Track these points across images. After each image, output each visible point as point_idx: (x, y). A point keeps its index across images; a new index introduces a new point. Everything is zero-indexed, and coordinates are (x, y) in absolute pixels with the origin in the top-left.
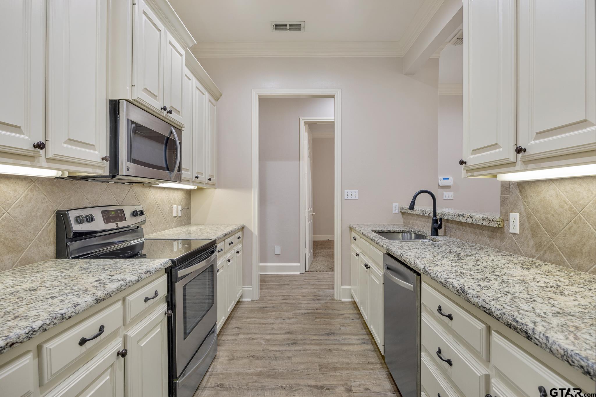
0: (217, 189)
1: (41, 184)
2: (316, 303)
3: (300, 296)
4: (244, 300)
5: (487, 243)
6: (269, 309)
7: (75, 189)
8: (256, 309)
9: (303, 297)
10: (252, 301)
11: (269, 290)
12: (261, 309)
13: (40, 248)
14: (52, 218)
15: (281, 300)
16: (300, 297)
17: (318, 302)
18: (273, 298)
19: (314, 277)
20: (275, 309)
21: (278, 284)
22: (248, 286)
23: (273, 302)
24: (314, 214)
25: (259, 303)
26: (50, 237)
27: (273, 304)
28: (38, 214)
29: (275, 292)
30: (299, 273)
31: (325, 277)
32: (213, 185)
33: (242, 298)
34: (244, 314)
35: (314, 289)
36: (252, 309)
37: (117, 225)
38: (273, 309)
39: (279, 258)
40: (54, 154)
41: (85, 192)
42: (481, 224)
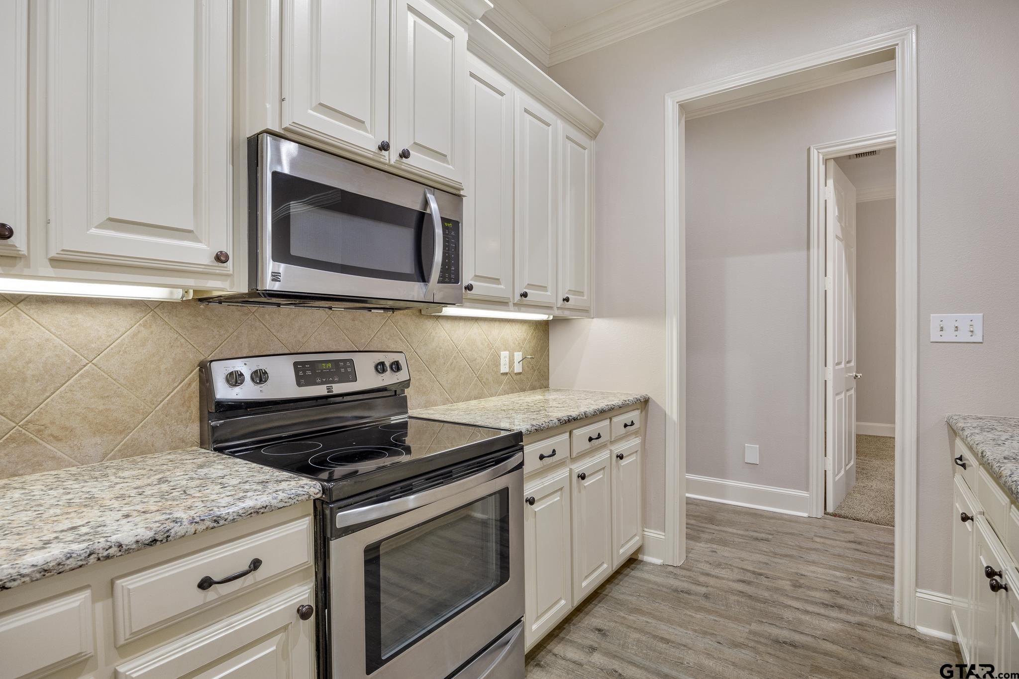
0: (595, 320)
1: (168, 314)
2: (827, 617)
3: (788, 582)
4: (647, 558)
6: (694, 600)
7: (250, 322)
8: (664, 589)
9: (795, 586)
10: (663, 566)
11: (715, 546)
12: (675, 594)
13: (167, 428)
14: (195, 374)
15: (734, 581)
16: (786, 585)
17: (834, 613)
18: (716, 572)
19: (846, 532)
20: (708, 605)
21: (742, 535)
22: (655, 529)
23: (712, 581)
24: (859, 375)
25: (676, 576)
26: (190, 407)
27: (710, 589)
28: (163, 367)
29: (726, 554)
30: (806, 515)
31: (880, 539)
32: (585, 312)
33: (644, 554)
34: (630, 598)
35: (835, 568)
36: (656, 587)
37: (329, 390)
38: (703, 603)
39: (754, 471)
40: (63, 250)
41: (274, 326)
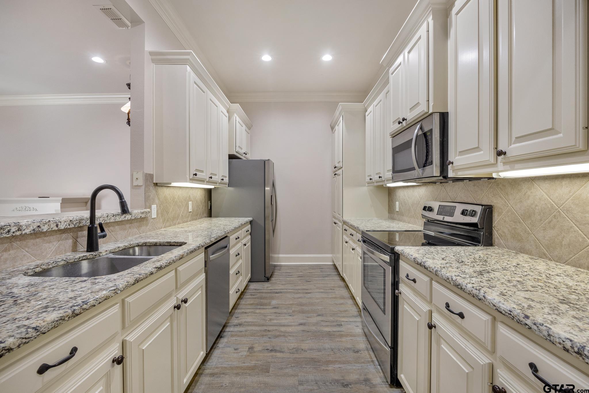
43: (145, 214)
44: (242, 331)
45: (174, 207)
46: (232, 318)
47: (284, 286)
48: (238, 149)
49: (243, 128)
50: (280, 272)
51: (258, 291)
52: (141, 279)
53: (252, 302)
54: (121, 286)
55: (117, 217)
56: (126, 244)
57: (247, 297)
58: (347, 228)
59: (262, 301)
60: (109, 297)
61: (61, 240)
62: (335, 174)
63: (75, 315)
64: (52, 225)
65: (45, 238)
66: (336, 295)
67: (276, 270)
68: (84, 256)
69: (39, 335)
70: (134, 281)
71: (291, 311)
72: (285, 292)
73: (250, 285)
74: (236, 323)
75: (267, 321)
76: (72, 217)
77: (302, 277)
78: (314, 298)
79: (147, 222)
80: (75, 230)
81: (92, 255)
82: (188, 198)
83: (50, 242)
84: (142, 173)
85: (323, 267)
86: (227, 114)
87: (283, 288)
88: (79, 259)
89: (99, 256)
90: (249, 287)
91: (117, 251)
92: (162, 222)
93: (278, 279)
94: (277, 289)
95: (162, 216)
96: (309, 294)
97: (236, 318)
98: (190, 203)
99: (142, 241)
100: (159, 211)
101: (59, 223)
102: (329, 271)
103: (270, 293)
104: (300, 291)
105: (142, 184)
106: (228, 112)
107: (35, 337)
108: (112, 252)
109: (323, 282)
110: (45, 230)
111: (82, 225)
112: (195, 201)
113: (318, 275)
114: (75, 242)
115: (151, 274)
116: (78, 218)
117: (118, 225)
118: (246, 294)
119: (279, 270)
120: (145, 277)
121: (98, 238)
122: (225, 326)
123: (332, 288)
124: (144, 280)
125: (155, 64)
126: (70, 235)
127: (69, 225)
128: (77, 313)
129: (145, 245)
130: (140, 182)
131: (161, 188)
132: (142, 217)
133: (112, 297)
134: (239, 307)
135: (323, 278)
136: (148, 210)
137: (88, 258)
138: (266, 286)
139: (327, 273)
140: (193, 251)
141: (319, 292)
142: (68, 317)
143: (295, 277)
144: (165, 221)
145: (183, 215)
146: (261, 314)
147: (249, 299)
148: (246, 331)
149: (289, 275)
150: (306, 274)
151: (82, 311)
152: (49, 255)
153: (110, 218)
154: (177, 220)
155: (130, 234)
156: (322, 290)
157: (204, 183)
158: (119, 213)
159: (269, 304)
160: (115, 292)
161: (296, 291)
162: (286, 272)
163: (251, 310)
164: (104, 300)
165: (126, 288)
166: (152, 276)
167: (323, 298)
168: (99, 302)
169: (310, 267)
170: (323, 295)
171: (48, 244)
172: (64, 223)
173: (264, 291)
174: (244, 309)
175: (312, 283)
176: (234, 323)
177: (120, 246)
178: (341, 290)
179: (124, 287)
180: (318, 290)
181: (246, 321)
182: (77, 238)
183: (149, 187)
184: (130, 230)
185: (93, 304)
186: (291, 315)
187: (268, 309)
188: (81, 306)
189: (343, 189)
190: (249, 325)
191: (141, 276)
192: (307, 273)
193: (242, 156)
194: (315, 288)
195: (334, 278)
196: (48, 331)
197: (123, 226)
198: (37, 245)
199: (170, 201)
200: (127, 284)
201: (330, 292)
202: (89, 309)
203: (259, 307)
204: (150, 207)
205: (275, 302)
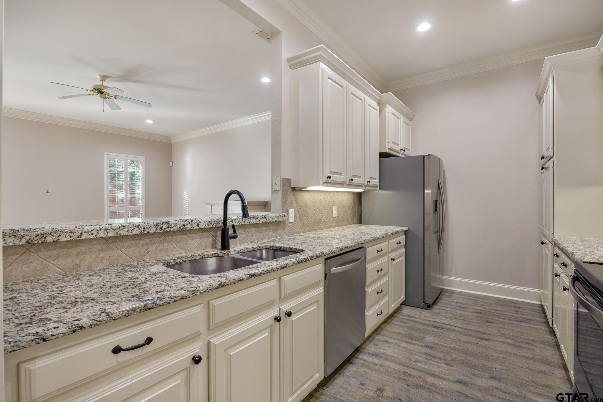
5: (273, 236)
42: (275, 221)
43: (280, 217)
44: (377, 364)
45: (315, 212)
46: (370, 343)
47: (450, 320)
48: (391, 145)
49: (399, 120)
50: (449, 300)
51: (411, 319)
52: (227, 284)
53: (399, 331)
54: (201, 288)
55: (252, 220)
56: (255, 246)
57: (395, 323)
58: (559, 252)
59: (412, 332)
60: (186, 297)
61: (203, 238)
62: (543, 168)
63: (147, 308)
64: (194, 224)
65: (190, 235)
66: (534, 355)
67: (444, 297)
68: (216, 253)
69: (110, 320)
70: (217, 285)
71: (450, 358)
72: (448, 329)
73: (403, 309)
74: (373, 352)
75: (412, 362)
76: (211, 219)
77: (480, 313)
78: (493, 349)
79: (284, 226)
80: (215, 230)
81: (222, 253)
82: (332, 203)
83: (194, 239)
84: (280, 178)
85: (520, 306)
86: (377, 107)
87: (448, 323)
88: (212, 255)
89: (228, 255)
90: (401, 311)
91: (245, 251)
92: (301, 227)
93: (443, 309)
94: (438, 323)
95: (301, 220)
96: (485, 342)
97: (375, 345)
98: (335, 208)
99: (270, 244)
100: (298, 216)
101: (200, 223)
102: (530, 313)
103: (427, 325)
104: (471, 333)
105: (280, 189)
106: (379, 104)
107: (106, 321)
108: (241, 253)
109: (515, 329)
110: (188, 229)
111: (219, 226)
112: (341, 205)
113: (509, 315)
114: (215, 240)
115: (241, 280)
116: (215, 219)
117: (254, 227)
118: (395, 319)
119: (449, 298)
120: (232, 282)
121: (229, 239)
122: (357, 350)
123: (529, 342)
124: (230, 286)
125: (292, 70)
126: (211, 234)
127: (208, 225)
128: (149, 307)
129: (272, 248)
130: (279, 187)
131: (300, 192)
132: (278, 221)
133: (190, 297)
134: (381, 333)
135: (517, 323)
136: (285, 214)
137: (219, 255)
138: (425, 314)
139: (526, 315)
140: (302, 261)
141: (503, 342)
142: (139, 309)
143: (470, 312)
144: (304, 225)
145: (325, 220)
146: (406, 349)
147: (397, 326)
148: (381, 365)
149: (461, 307)
150: (488, 310)
151: (155, 306)
152: (193, 250)
153: (244, 220)
154: (319, 225)
155: (266, 236)
156: (510, 341)
157: (343, 186)
158: (253, 216)
159: (421, 340)
160: (193, 293)
161: (466, 332)
162: (457, 302)
163: (395, 341)
164: (180, 299)
165: (208, 291)
166: (241, 282)
167: (508, 353)
168: (174, 300)
169: (499, 302)
170: (509, 349)
171: (192, 240)
172: (204, 223)
173: (420, 321)
174: (388, 337)
175: (494, 325)
176: (370, 350)
177: (249, 247)
178: (547, 349)
179: (204, 289)
180: (502, 339)
181: (385, 353)
182: (217, 236)
183: (286, 192)
184: (266, 233)
185: (167, 301)
186: (448, 364)
187: (418, 345)
188: (155, 301)
189: (554, 190)
190: (386, 359)
191: (227, 281)
192: (491, 309)
193: (399, 153)
194: (498, 334)
195: (537, 326)
196: (119, 318)
197: (259, 228)
198: (184, 240)
199: (309, 206)
200: (208, 287)
201: (523, 347)
202: (162, 305)
203: (406, 340)
204: (287, 212)
205: (429, 339)
